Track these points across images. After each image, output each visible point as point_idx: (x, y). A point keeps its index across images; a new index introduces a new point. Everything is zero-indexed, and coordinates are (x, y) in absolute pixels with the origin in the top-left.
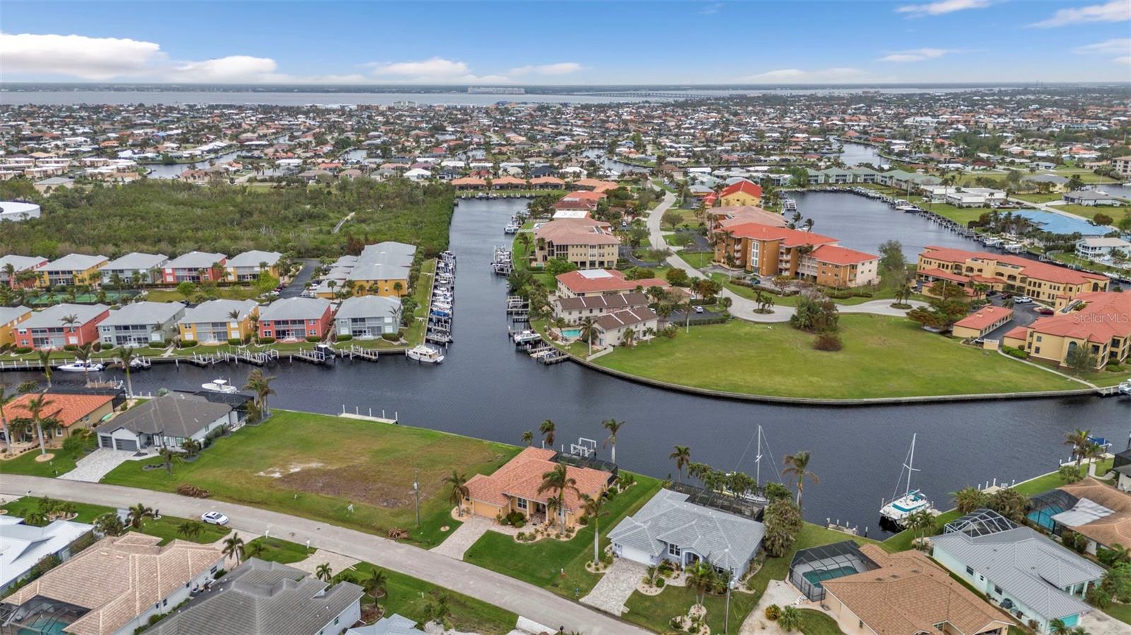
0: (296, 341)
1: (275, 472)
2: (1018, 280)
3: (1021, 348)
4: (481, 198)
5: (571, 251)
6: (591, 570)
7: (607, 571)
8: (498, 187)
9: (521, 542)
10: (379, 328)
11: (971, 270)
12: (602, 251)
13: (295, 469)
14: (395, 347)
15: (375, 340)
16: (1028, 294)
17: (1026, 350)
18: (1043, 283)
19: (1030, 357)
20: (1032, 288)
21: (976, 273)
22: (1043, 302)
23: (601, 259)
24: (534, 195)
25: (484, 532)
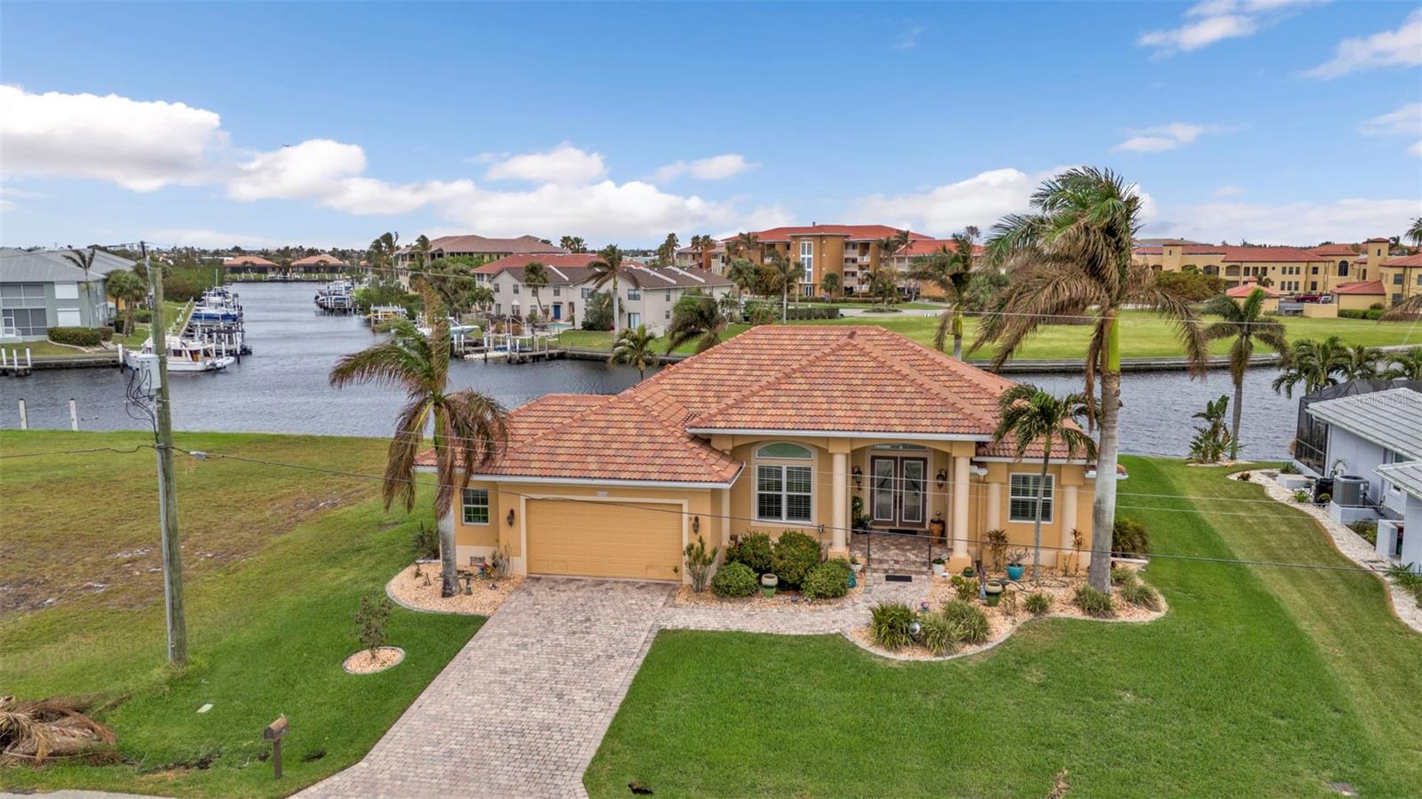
3: (1377, 308)
9: (916, 657)
10: (40, 314)
14: (89, 353)
15: (25, 343)
25: (641, 643)
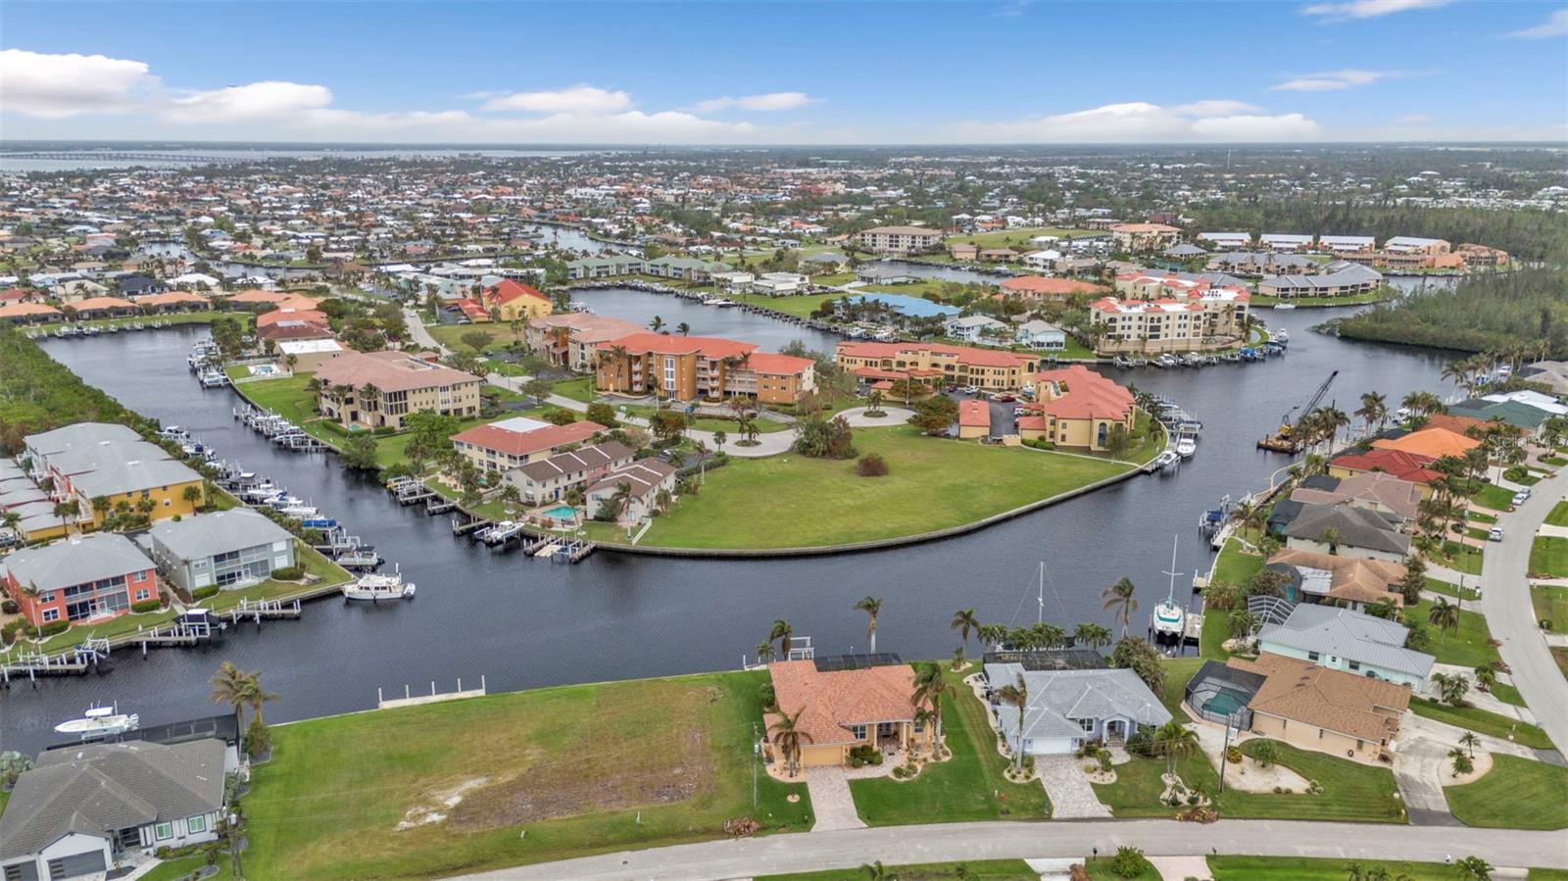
0: (113, 615)
1: (425, 815)
2: (957, 370)
3: (1042, 439)
4: (67, 337)
5: (411, 399)
6: (1020, 780)
7: (1037, 775)
8: (86, 316)
9: (903, 779)
10: (265, 563)
11: (901, 364)
12: (457, 393)
13: (454, 800)
14: (304, 588)
15: (260, 584)
16: (971, 383)
17: (1048, 440)
18: (986, 369)
19: (1057, 447)
20: (974, 376)
21: (908, 367)
22: (989, 389)
23: (458, 405)
24: (167, 322)
25: (846, 784)
